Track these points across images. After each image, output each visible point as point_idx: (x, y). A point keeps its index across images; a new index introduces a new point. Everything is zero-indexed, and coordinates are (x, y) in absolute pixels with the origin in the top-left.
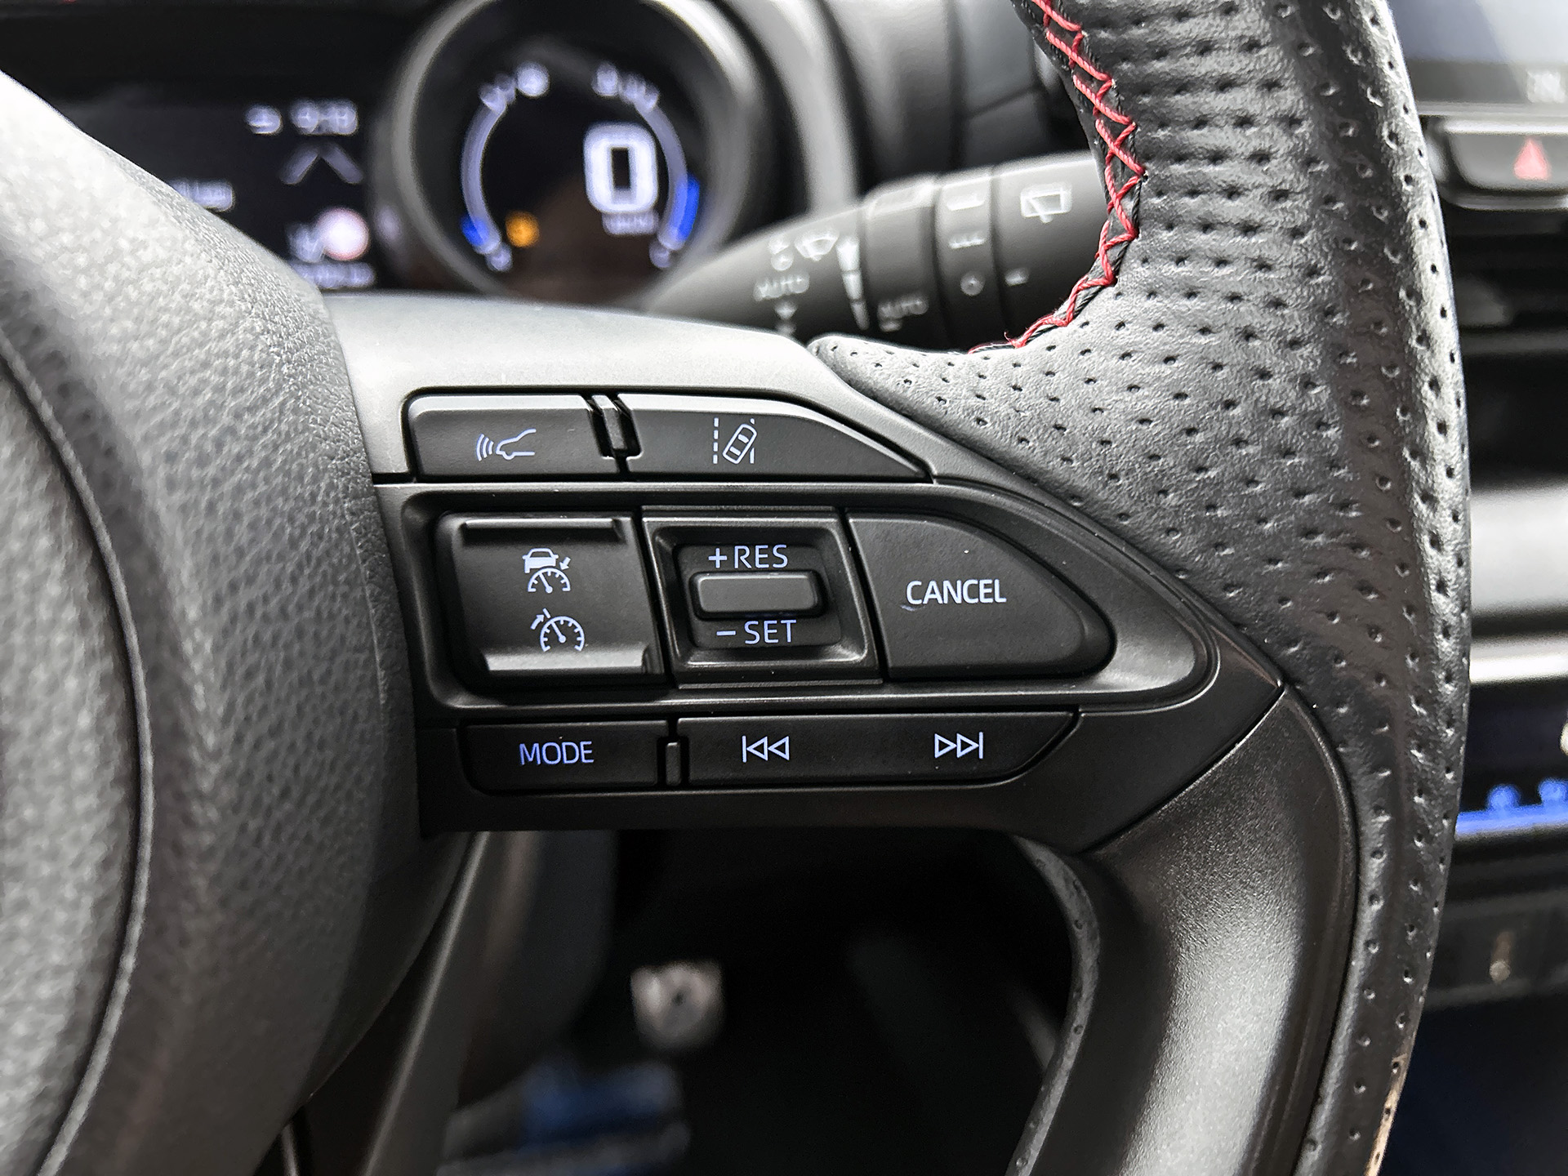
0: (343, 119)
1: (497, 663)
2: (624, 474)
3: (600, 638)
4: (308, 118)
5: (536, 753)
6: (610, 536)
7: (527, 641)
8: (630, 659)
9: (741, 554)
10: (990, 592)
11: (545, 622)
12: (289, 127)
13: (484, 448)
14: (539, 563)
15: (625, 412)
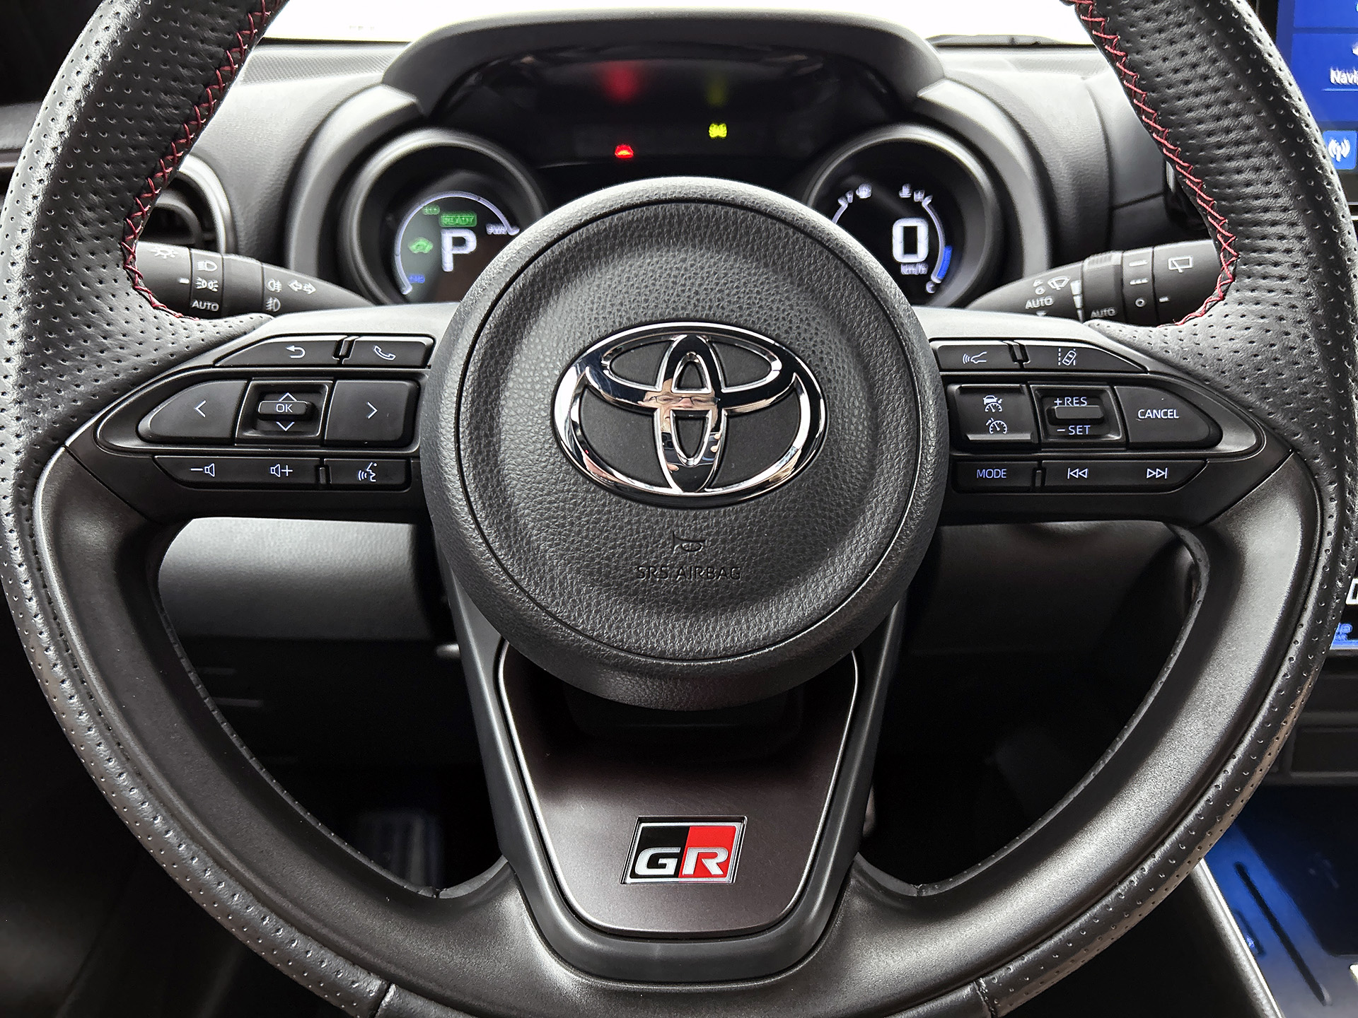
1: (972, 437)
2: (1022, 369)
3: (1014, 429)
5: (983, 473)
7: (985, 430)
8: (1026, 437)
11: (992, 422)
13: (966, 359)
14: (989, 401)
15: (1022, 347)
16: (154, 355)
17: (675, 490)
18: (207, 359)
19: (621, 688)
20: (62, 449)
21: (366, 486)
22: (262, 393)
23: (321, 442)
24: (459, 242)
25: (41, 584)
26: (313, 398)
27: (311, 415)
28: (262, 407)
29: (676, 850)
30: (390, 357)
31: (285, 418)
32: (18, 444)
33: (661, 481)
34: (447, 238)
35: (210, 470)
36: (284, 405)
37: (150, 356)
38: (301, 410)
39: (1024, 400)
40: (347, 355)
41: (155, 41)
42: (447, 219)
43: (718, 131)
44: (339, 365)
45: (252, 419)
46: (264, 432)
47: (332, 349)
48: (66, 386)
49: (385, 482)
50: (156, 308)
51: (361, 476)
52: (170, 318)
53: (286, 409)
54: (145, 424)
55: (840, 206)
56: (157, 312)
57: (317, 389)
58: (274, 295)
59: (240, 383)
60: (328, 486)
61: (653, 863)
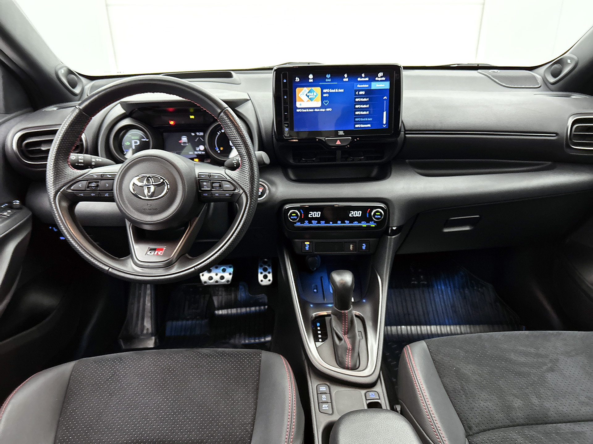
0: (202, 134)
1: (202, 189)
2: (210, 178)
3: (208, 188)
4: (198, 134)
5: (204, 195)
6: (208, 182)
7: (204, 188)
8: (209, 189)
9: (217, 183)
10: (229, 186)
11: (205, 187)
12: (196, 135)
13: (202, 176)
14: (205, 183)
15: (210, 175)
16: (73, 177)
17: (147, 198)
18: (81, 178)
19: (147, 227)
20: (60, 192)
21: (107, 197)
22: (90, 183)
23: (99, 190)
24: (136, 142)
25: (58, 212)
26: (97, 183)
27: (98, 186)
28: (90, 185)
29: (154, 251)
30: (110, 176)
31: (93, 187)
32: (54, 191)
33: (145, 196)
34: (133, 142)
35: (82, 195)
36: (93, 185)
37: (72, 178)
38: (96, 185)
39: (209, 183)
40: (103, 176)
41: (71, 130)
42: (133, 138)
43: (192, 117)
44: (102, 178)
45: (88, 187)
46: (90, 189)
47: (100, 175)
48: (60, 183)
49: (110, 196)
50: (73, 169)
51: (106, 195)
52: (76, 171)
53: (94, 185)
54: (72, 188)
55: (218, 134)
56: (73, 170)
57: (98, 182)
58: (94, 162)
59: (86, 181)
60: (101, 197)
61: (150, 253)
